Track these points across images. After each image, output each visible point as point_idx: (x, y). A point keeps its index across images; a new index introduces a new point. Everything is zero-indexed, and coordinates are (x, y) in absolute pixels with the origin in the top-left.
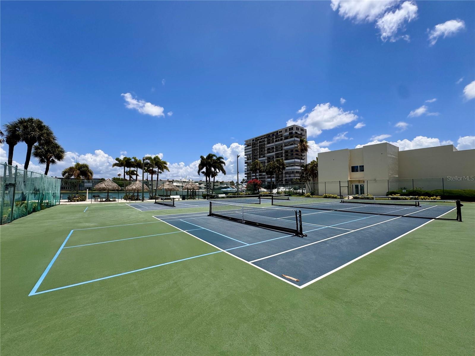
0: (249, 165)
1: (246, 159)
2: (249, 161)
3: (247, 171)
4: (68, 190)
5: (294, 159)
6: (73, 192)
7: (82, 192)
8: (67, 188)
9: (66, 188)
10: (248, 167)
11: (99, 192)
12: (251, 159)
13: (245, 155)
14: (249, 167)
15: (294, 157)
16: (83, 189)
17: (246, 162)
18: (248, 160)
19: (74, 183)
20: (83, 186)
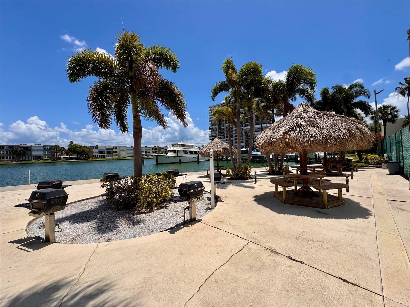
0: (214, 131)
1: (211, 125)
2: (214, 127)
3: (212, 137)
4: (8, 161)
5: (265, 123)
6: (17, 163)
7: (29, 162)
8: (7, 158)
9: (5, 158)
10: (212, 133)
11: (52, 161)
12: (216, 125)
13: (210, 121)
14: (214, 133)
15: (265, 122)
16: (30, 159)
17: (210, 128)
18: (212, 126)
19: (18, 152)
20: (31, 155)
